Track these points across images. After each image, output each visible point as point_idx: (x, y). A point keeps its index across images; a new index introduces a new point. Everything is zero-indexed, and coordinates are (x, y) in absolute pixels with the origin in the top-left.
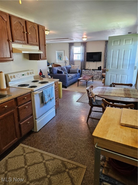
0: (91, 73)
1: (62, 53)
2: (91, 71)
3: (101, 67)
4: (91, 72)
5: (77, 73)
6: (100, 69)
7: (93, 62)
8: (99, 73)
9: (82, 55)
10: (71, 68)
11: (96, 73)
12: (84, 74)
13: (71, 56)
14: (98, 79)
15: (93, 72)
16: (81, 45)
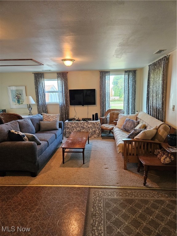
0: (82, 127)
1: (22, 90)
2: (81, 122)
3: (97, 114)
4: (81, 124)
5: (56, 129)
6: (95, 117)
7: (82, 106)
8: (96, 125)
9: (61, 94)
10: (42, 121)
11: (91, 125)
12: (68, 128)
13: (39, 96)
14: (95, 136)
15: (86, 124)
16: (58, 77)
